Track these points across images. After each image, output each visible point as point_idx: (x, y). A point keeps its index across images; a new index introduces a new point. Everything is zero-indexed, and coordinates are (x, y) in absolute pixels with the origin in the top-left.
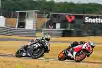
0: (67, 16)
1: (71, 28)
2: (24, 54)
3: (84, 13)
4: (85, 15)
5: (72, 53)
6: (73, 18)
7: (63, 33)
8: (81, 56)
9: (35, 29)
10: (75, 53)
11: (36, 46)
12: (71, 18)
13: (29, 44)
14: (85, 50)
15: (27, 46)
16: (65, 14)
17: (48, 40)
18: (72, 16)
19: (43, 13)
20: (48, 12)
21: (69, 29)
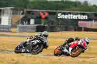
0: (41, 13)
1: (44, 24)
2: (23, 50)
3: (57, 9)
4: (58, 11)
5: (68, 49)
6: (47, 14)
7: (37, 29)
8: (77, 52)
9: (10, 25)
10: (71, 49)
11: (35, 42)
12: (44, 14)
13: (28, 41)
14: (80, 46)
15: (26, 42)
16: (38, 10)
17: (46, 36)
18: (45, 13)
19: (17, 10)
20: (23, 9)
21: (42, 25)
